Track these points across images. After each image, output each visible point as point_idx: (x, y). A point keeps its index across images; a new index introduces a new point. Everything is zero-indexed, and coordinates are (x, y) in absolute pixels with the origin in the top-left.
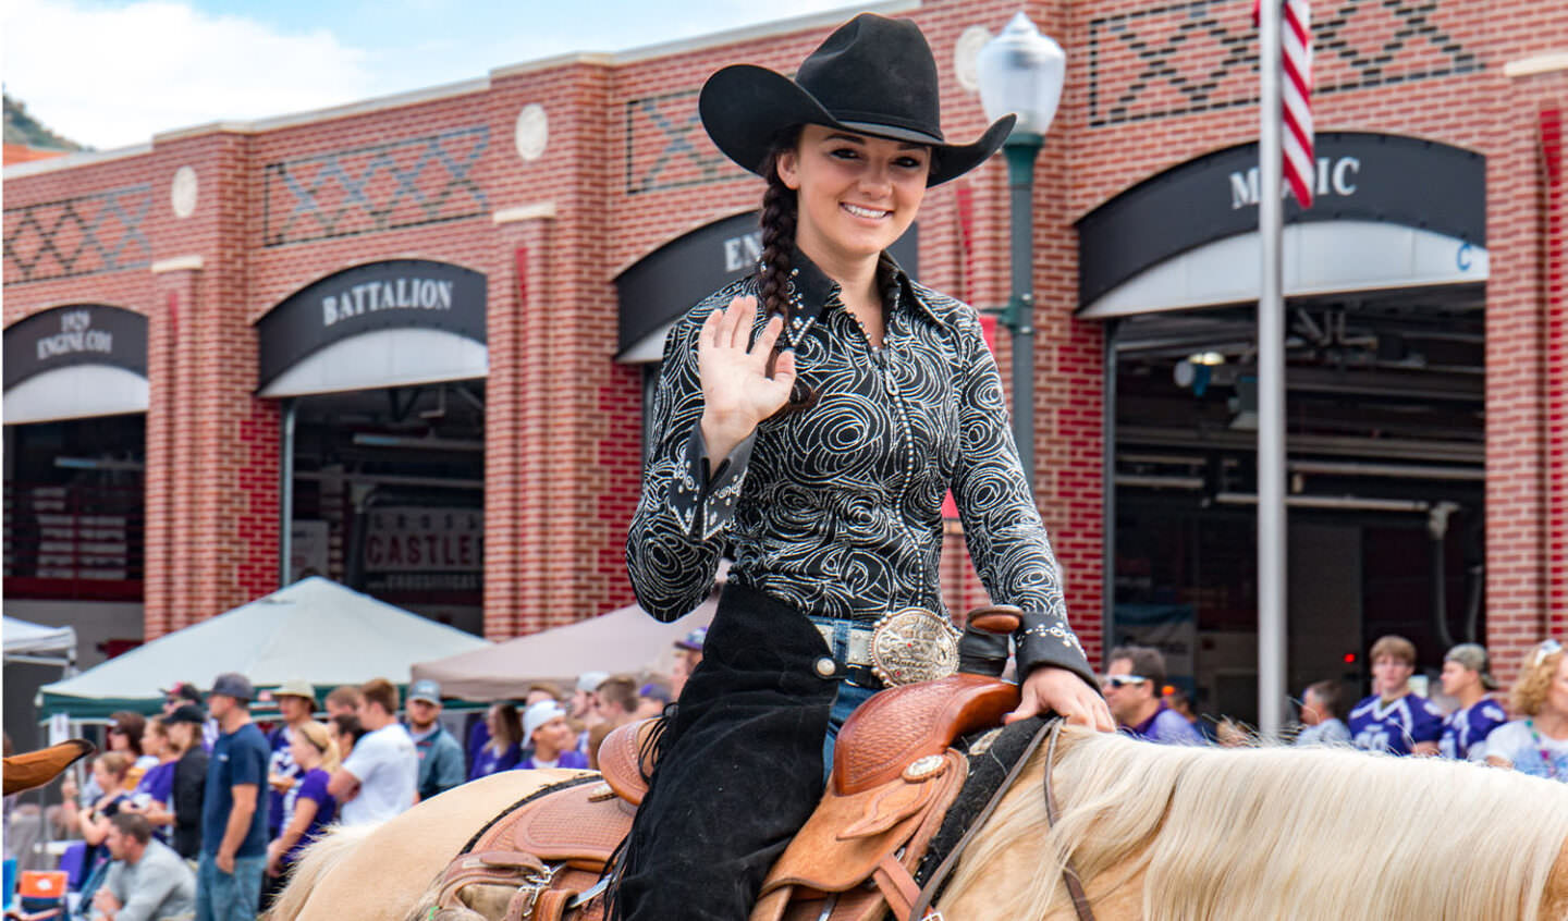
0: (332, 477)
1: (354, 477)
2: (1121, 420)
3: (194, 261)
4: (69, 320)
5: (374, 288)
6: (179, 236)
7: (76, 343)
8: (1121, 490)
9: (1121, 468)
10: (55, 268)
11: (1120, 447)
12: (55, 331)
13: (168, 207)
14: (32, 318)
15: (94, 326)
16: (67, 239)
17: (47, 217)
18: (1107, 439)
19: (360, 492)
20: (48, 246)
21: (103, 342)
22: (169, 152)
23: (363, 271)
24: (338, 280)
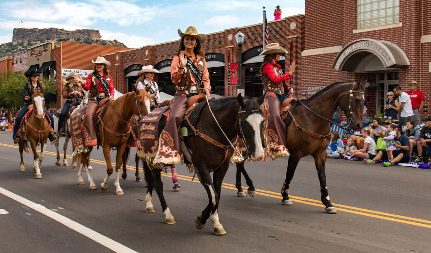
0: (162, 82)
1: (164, 82)
2: (245, 75)
3: (148, 59)
4: (135, 66)
5: (167, 62)
6: (146, 57)
7: (135, 68)
8: (245, 82)
9: (246, 80)
10: (133, 60)
11: (245, 78)
12: (133, 67)
13: (145, 54)
14: (131, 66)
15: (137, 66)
16: (134, 57)
17: (132, 55)
18: (244, 76)
19: (165, 84)
20: (128, 59)
21: (138, 68)
22: (145, 48)
23: (166, 60)
24: (163, 61)
